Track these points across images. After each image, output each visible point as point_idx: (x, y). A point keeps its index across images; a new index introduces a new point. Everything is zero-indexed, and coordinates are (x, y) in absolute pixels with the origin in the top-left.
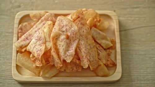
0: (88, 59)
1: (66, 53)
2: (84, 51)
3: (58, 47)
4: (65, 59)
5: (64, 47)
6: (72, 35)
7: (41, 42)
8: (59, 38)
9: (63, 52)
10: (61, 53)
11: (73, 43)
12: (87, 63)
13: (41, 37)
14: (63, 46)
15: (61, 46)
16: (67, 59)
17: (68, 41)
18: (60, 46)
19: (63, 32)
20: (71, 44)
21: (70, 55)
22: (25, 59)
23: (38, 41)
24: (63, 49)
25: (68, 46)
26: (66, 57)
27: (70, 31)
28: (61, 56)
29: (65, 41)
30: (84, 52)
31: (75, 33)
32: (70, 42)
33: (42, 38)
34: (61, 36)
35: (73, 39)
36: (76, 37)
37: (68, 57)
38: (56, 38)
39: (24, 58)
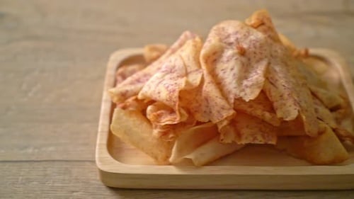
0: (295, 100)
1: (242, 84)
2: (283, 84)
3: (221, 74)
4: (242, 94)
5: (236, 70)
6: (253, 49)
7: (175, 75)
8: (221, 56)
9: (234, 82)
10: (230, 83)
11: (255, 66)
12: (293, 107)
13: (174, 67)
14: (232, 69)
15: (229, 70)
16: (246, 94)
17: (244, 59)
18: (224, 73)
19: (230, 44)
20: (253, 67)
21: (253, 85)
22: (134, 121)
23: (167, 74)
24: (234, 75)
25: (246, 69)
26: (243, 90)
27: (247, 41)
28: (229, 92)
29: (236, 59)
30: (284, 86)
31: (258, 44)
32: (250, 64)
33: (176, 68)
34: (226, 50)
35: (255, 57)
36: (261, 53)
37: (248, 91)
38: (213, 59)
39: (132, 119)
